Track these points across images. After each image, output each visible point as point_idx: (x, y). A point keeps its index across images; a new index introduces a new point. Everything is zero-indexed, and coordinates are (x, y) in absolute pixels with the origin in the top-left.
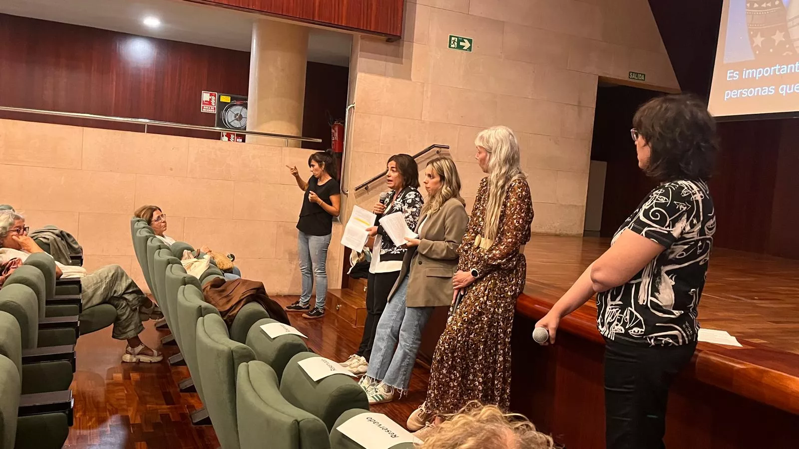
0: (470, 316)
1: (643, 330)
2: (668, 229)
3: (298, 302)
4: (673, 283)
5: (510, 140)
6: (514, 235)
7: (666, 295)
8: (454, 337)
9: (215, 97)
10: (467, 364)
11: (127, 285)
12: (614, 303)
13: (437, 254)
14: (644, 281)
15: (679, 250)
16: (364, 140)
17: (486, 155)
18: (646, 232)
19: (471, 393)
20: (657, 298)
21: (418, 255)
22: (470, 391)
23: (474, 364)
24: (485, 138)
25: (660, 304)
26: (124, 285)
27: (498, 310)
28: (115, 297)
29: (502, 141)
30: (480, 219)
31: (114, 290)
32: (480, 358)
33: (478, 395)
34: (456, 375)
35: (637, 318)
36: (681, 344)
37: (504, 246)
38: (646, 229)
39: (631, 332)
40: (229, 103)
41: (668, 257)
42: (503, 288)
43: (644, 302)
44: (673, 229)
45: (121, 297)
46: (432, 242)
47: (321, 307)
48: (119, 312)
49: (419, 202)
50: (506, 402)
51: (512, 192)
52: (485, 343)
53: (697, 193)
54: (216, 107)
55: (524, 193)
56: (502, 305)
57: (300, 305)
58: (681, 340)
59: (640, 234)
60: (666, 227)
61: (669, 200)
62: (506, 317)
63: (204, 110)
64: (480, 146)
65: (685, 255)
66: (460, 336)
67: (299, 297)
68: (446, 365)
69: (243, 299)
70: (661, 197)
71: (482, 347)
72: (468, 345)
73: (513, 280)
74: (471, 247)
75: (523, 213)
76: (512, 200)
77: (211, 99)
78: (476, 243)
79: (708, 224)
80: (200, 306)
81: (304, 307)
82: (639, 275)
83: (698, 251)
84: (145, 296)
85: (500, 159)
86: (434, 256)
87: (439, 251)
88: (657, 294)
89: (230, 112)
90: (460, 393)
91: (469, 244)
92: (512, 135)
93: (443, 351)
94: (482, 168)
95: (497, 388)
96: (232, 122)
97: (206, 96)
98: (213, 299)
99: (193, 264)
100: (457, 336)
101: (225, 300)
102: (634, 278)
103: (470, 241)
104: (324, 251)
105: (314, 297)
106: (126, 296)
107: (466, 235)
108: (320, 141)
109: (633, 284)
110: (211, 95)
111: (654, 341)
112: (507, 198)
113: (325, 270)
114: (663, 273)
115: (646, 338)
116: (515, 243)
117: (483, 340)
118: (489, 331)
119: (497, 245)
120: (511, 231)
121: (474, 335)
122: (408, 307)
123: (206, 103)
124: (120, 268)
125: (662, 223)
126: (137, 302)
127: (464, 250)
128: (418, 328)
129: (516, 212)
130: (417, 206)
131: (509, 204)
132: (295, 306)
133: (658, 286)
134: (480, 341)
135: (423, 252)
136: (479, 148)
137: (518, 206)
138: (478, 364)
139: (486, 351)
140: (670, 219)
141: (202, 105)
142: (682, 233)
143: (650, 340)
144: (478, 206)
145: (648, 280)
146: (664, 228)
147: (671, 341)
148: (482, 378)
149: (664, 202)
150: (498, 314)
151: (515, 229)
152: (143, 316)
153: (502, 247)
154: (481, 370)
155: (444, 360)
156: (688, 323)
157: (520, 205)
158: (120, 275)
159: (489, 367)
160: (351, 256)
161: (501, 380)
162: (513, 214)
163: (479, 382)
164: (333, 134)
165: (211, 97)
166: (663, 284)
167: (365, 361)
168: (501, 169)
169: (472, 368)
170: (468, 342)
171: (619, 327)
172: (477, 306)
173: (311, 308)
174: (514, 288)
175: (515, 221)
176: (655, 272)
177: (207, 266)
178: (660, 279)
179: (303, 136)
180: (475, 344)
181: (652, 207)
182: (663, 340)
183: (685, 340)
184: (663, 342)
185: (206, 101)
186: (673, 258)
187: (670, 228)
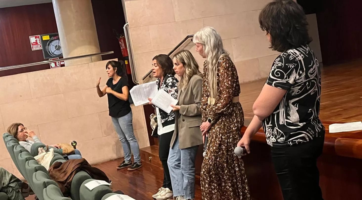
0: (214, 148)
1: (284, 138)
2: (286, 80)
3: (124, 162)
4: (297, 109)
5: (214, 34)
6: (228, 92)
7: (294, 117)
8: (207, 164)
9: (39, 38)
10: (219, 177)
11: (10, 178)
12: (268, 126)
13: (192, 113)
14: (281, 111)
15: (296, 90)
16: (140, 45)
17: (203, 47)
18: (274, 84)
19: (225, 194)
20: (289, 120)
21: (181, 116)
22: (225, 193)
23: (223, 177)
24: (199, 37)
25: (291, 122)
26: (8, 178)
27: (229, 140)
28: (4, 187)
29: (210, 36)
30: (208, 87)
31: (2, 183)
32: (226, 171)
33: (231, 194)
34: (215, 186)
35: (280, 133)
36: (308, 141)
37: (223, 100)
38: (274, 82)
39: (279, 140)
40: (48, 40)
41: (291, 95)
42: (230, 126)
43: (282, 123)
44: (289, 79)
45: (8, 186)
46: (187, 106)
47: (138, 161)
48: (9, 195)
49: (176, 82)
50: (247, 194)
51: (220, 67)
52: (227, 162)
53: (299, 55)
54: (41, 45)
55: (227, 65)
56: (231, 136)
57: (126, 162)
58: (307, 139)
59: (271, 85)
60: (285, 79)
61: (283, 64)
62: (235, 143)
63: (34, 49)
64: (197, 43)
65: (300, 92)
66: (210, 162)
67: (123, 158)
68: (207, 181)
69: (73, 172)
70: (279, 63)
71: (225, 165)
72: (217, 165)
73: (234, 120)
74: (207, 106)
75: (229, 77)
76: (221, 71)
77: (36, 41)
78: (209, 102)
79: (309, 71)
80: (44, 182)
81: (129, 164)
82: (278, 108)
83: (308, 88)
84: (23, 182)
85: (211, 47)
86: (191, 115)
87: (192, 111)
88: (289, 117)
89: (51, 46)
90: (220, 195)
91: (206, 104)
92: (214, 30)
93: (203, 174)
94: (202, 55)
95: (239, 188)
96: (54, 52)
97: (33, 39)
98: (56, 175)
99: (44, 156)
100: (209, 162)
101: (63, 174)
102: (275, 110)
103: (206, 102)
104: (130, 125)
105: (133, 156)
106: (11, 185)
107: (202, 99)
108: (113, 52)
109: (275, 114)
110: (36, 37)
111: (291, 143)
112: (219, 70)
113: (134, 137)
114: (291, 105)
115: (287, 142)
116: (229, 97)
117: (225, 161)
118: (227, 154)
119: (218, 101)
120: (225, 89)
121: (219, 158)
122: (182, 149)
123: (34, 44)
124: (3, 169)
125: (282, 77)
126: (18, 187)
127: (203, 109)
128: (190, 160)
129: (225, 78)
130: (176, 85)
131: (220, 74)
132: (123, 165)
133: (289, 113)
134: (223, 161)
135: (183, 113)
136: (196, 44)
137: (225, 74)
138: (225, 176)
139: (228, 167)
140: (286, 74)
141: (32, 46)
142: (295, 80)
143: (289, 143)
144: (205, 79)
145: (283, 110)
146: (284, 80)
147: (301, 140)
148: (230, 183)
149: (280, 65)
150: (230, 143)
151: (227, 89)
152: (24, 195)
153: (222, 101)
154: (229, 179)
155: (205, 179)
156: (310, 128)
157: (226, 73)
158: (3, 172)
159: (232, 176)
160: (151, 123)
161: (240, 182)
162: (224, 80)
163: (229, 186)
164: (121, 45)
165: (36, 39)
166: (292, 111)
167: (169, 190)
168: (213, 53)
169: (223, 179)
170: (216, 164)
171: (274, 139)
172: (217, 141)
173: (133, 163)
174: (236, 125)
175: (226, 84)
176: (286, 105)
177: (53, 155)
178: (289, 108)
179: (101, 52)
180: (221, 164)
181: (275, 69)
182: (296, 141)
183: (310, 138)
184: (297, 142)
185: (34, 43)
186: (294, 95)
187: (287, 79)
